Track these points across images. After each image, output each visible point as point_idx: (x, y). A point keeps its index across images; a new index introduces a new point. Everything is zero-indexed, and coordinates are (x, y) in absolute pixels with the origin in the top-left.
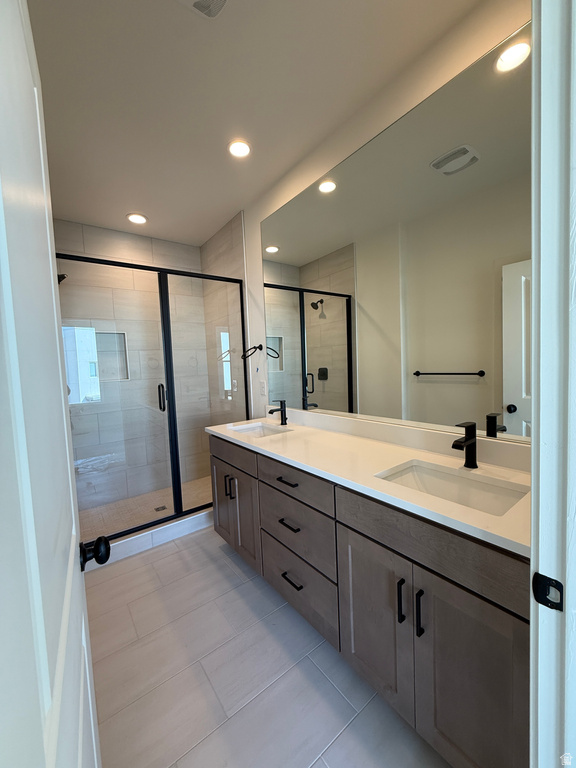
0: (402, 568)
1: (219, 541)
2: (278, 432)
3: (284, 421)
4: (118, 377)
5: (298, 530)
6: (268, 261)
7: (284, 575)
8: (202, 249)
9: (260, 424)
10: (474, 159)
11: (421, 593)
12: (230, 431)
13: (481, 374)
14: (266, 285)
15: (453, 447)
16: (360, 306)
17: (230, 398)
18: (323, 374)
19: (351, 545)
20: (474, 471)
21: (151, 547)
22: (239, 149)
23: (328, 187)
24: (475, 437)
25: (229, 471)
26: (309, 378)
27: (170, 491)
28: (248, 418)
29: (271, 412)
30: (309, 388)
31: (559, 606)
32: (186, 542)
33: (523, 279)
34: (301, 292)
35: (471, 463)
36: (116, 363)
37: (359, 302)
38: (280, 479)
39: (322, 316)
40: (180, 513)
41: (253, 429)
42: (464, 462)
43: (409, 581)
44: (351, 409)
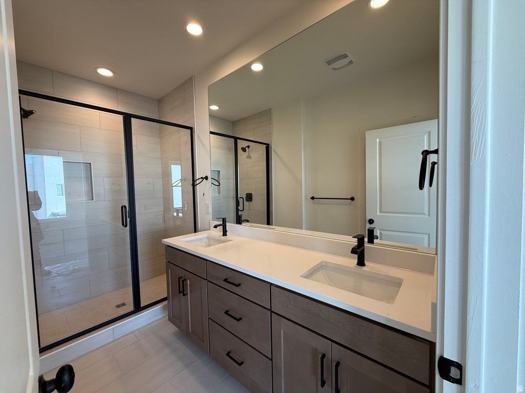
0: (323, 346)
1: (172, 328)
2: (220, 242)
3: (225, 234)
4: (84, 198)
5: (241, 319)
6: (213, 116)
7: (228, 354)
8: (159, 102)
9: (206, 235)
10: (351, 62)
11: (338, 364)
12: (182, 242)
13: (352, 199)
14: (211, 133)
15: (352, 253)
16: (275, 151)
17: (180, 215)
18: (249, 197)
19: (283, 329)
20: (364, 268)
21: (112, 340)
22: (195, 29)
23: (257, 67)
24: (364, 244)
25: (182, 273)
26: (241, 200)
27: (130, 289)
28: (195, 231)
29: (216, 227)
30: (240, 208)
31: (459, 381)
32: (143, 332)
33: (378, 140)
34: (236, 139)
35: (361, 263)
36: (83, 187)
37: (274, 148)
38: (226, 280)
39: (249, 157)
40: (138, 308)
41: (201, 239)
42: (356, 261)
43: (329, 355)
44: (269, 222)
